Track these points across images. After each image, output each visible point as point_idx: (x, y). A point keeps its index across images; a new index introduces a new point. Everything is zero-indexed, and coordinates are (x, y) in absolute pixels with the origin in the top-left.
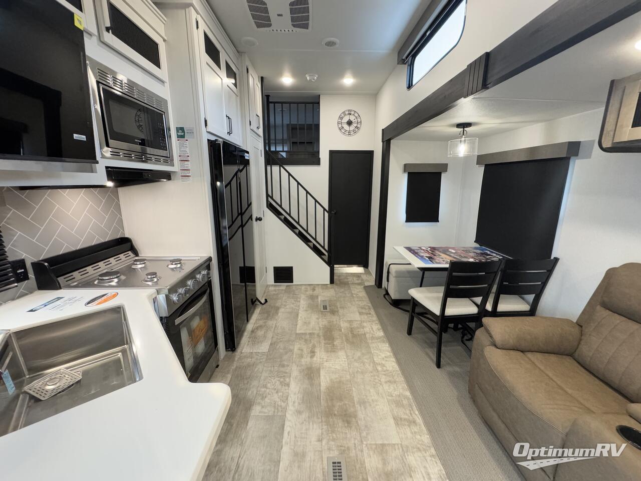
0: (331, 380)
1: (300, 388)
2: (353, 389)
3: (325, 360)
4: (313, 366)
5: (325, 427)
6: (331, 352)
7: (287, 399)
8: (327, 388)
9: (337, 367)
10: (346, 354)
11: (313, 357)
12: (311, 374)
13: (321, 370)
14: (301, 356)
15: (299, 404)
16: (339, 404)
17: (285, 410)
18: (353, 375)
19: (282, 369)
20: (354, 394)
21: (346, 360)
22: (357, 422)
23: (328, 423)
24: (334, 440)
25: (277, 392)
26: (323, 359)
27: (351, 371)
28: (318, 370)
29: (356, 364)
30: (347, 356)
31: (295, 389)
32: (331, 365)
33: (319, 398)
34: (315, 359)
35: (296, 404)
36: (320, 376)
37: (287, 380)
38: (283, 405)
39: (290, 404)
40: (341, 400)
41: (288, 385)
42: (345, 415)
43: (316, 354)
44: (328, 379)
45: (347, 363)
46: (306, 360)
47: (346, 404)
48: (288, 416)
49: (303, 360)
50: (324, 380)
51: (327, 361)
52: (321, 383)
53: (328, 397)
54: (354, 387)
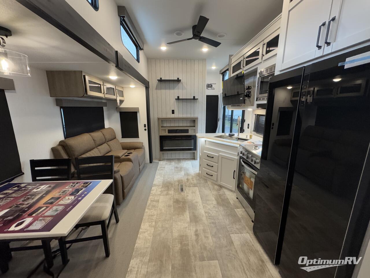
0: (183, 215)
1: (199, 211)
2: (172, 212)
3: (187, 228)
4: (194, 224)
5: (186, 198)
6: (183, 236)
7: (203, 206)
8: (185, 211)
9: (180, 223)
10: (172, 234)
11: (196, 230)
12: (195, 219)
13: (189, 221)
14: (204, 231)
15: (197, 205)
16: (180, 206)
17: (203, 203)
18: (171, 218)
19: (213, 221)
20: (172, 210)
21: (173, 229)
22: (174, 200)
23: (185, 200)
24: (183, 196)
25: (209, 209)
26: (189, 229)
27: (172, 221)
28: (191, 221)
29: (167, 226)
30: (172, 232)
31: (201, 210)
32: (183, 225)
33: (189, 207)
34: (194, 229)
35: (199, 205)
36: (190, 217)
37: (207, 215)
38: (204, 204)
39: (201, 205)
40: (179, 207)
41: (205, 212)
42: (178, 202)
43: (194, 233)
44: (185, 216)
45: (173, 227)
46: (200, 228)
47: (177, 205)
48: (201, 201)
49: (202, 228)
50: (187, 215)
51: (186, 227)
52: (188, 213)
53: (185, 207)
54: (171, 212)
